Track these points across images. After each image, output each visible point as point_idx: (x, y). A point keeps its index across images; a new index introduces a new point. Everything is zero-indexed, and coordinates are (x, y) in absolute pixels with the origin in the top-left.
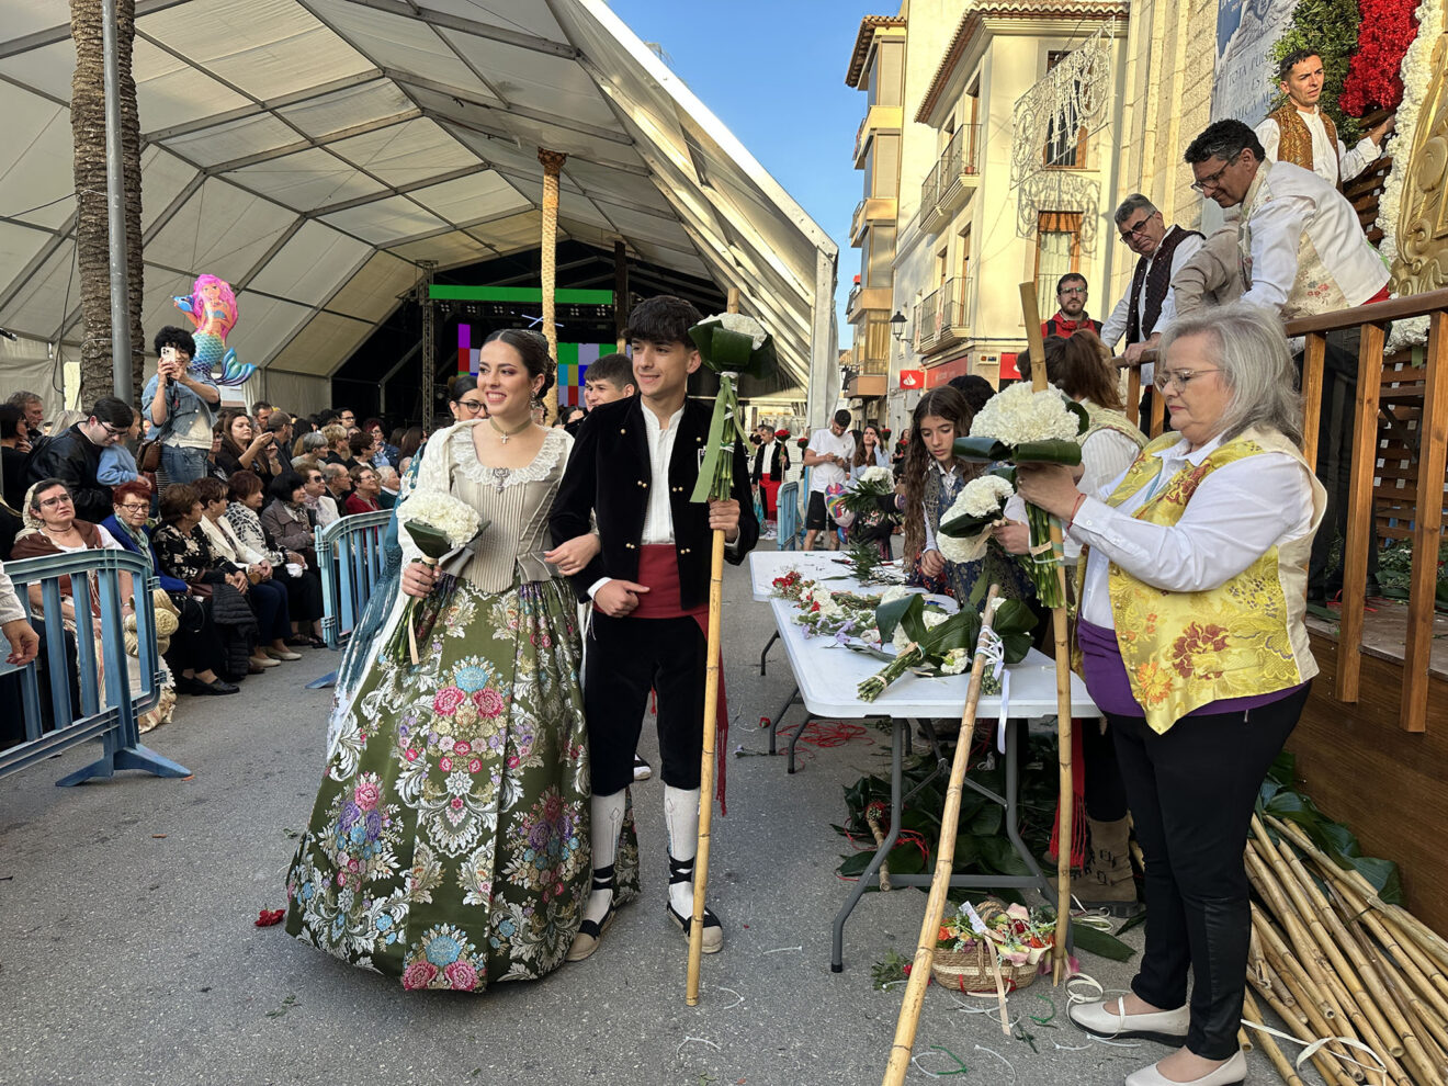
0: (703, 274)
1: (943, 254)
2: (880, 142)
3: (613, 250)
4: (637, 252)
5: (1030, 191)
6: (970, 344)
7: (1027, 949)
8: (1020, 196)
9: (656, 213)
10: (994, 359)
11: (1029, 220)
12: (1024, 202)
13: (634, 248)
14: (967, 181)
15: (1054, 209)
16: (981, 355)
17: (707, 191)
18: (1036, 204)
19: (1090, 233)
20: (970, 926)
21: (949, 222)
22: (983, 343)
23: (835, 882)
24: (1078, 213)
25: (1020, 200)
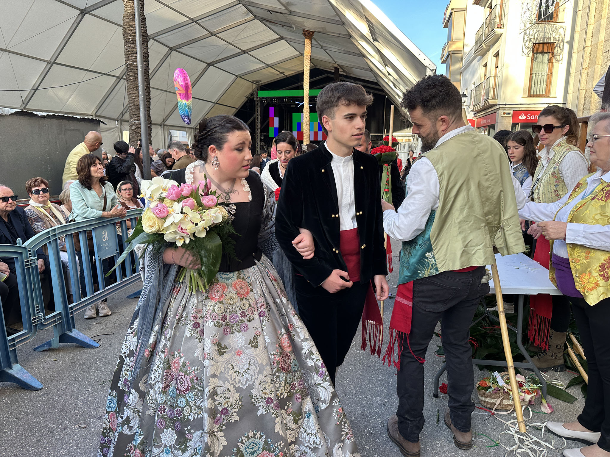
0: (373, 79)
1: (485, 65)
2: (456, 15)
3: (334, 71)
4: (344, 71)
5: (529, 34)
6: (498, 107)
7: (523, 394)
8: (524, 36)
9: (353, 54)
10: (509, 114)
11: (528, 47)
12: (526, 39)
13: (343, 69)
14: (498, 31)
15: (541, 42)
16: (503, 112)
17: (376, 43)
18: (532, 40)
19: (559, 51)
20: (497, 382)
21: (488, 50)
22: (504, 106)
23: (434, 357)
24: (553, 43)
25: (524, 38)
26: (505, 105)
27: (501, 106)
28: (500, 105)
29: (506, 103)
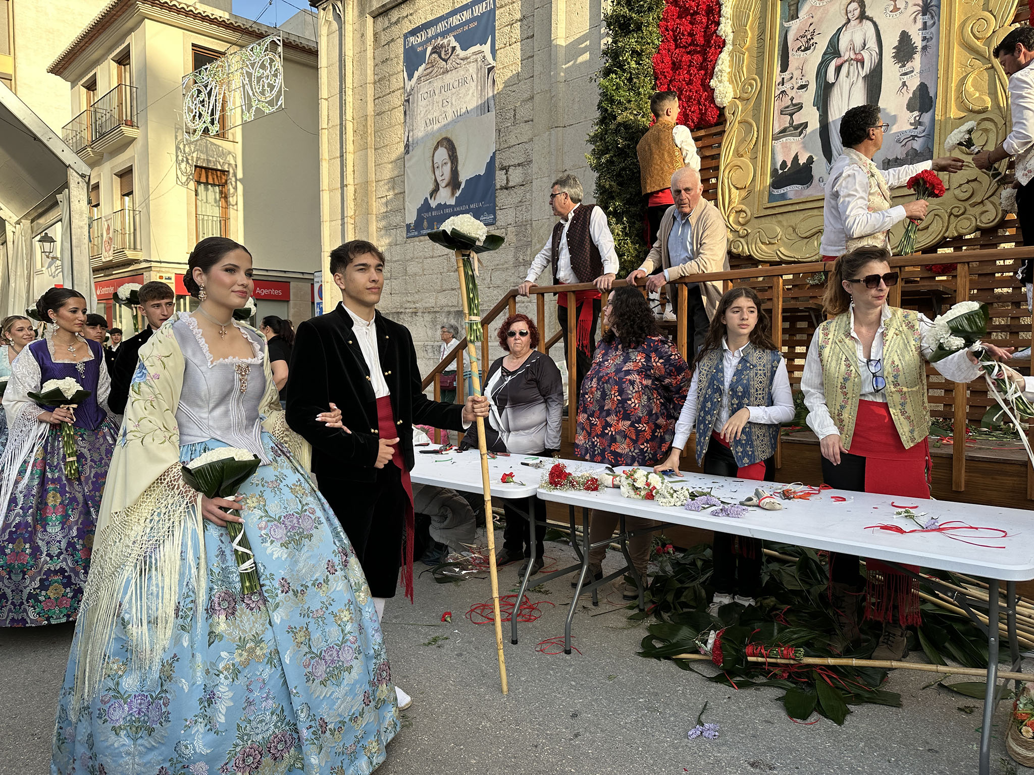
1: (94, 188)
6: (145, 265)
8: (177, 153)
10: (170, 278)
11: (186, 173)
14: (128, 131)
19: (232, 191)
22: (159, 264)
26: (160, 262)
27: (153, 264)
28: (151, 261)
29: (162, 260)
